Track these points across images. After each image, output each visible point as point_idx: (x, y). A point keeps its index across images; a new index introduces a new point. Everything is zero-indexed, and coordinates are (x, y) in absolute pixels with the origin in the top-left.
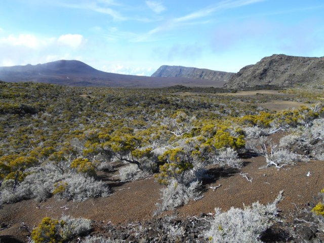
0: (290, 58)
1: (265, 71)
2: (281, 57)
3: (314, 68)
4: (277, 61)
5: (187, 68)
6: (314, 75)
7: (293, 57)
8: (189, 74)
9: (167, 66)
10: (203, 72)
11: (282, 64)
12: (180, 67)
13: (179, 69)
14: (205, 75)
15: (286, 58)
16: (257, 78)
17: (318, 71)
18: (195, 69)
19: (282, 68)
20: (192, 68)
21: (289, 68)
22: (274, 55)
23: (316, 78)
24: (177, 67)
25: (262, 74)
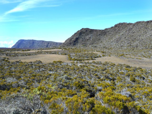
0: (92, 31)
1: (77, 39)
2: (87, 30)
3: (100, 35)
4: (85, 33)
5: (38, 41)
6: (99, 39)
7: (94, 30)
8: (39, 45)
9: (23, 40)
10: (48, 44)
11: (88, 35)
12: (32, 40)
13: (32, 42)
14: (50, 45)
15: (90, 31)
16: (72, 44)
17: (102, 37)
18: (43, 41)
19: (87, 37)
20: (41, 41)
21: (92, 37)
22: (83, 29)
23: (100, 41)
24: (30, 40)
25: (75, 41)
